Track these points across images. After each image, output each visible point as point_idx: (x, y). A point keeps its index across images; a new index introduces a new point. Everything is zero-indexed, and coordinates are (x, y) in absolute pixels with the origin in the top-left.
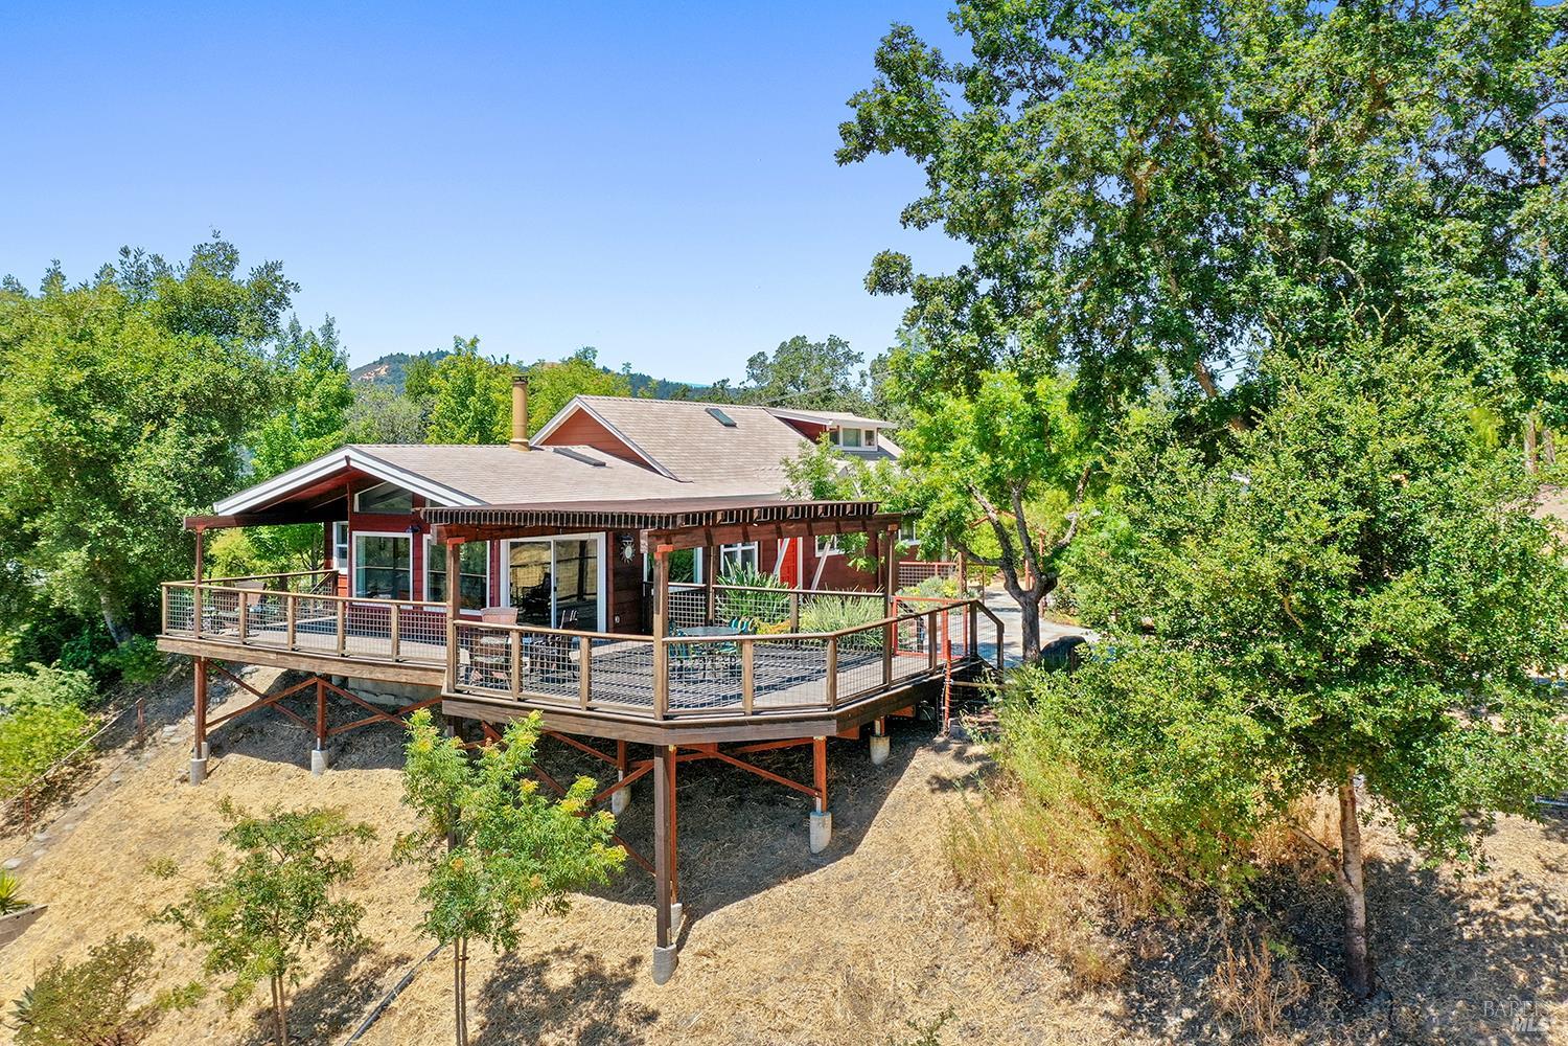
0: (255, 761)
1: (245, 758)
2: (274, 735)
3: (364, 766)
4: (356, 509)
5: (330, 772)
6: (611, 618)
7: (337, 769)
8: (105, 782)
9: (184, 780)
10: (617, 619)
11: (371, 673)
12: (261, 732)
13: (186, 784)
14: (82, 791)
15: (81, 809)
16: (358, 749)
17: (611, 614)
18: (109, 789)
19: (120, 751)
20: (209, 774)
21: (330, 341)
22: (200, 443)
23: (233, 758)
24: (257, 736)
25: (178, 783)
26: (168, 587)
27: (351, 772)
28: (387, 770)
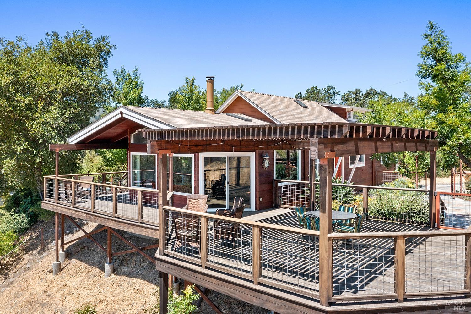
0: (82, 264)
1: (79, 262)
2: (93, 250)
3: (129, 275)
4: (132, 142)
5: (113, 276)
6: (257, 199)
7: (117, 274)
8: (24, 267)
9: (51, 272)
10: (261, 199)
11: (128, 228)
12: (88, 248)
13: (51, 274)
14: (13, 271)
15: (11, 280)
16: (128, 264)
17: (258, 197)
18: (25, 271)
19: (35, 252)
20: (62, 269)
21: (137, 78)
22: (68, 113)
23: (74, 261)
24: (86, 251)
25: (48, 273)
26: (46, 178)
27: (122, 278)
28: (139, 280)
